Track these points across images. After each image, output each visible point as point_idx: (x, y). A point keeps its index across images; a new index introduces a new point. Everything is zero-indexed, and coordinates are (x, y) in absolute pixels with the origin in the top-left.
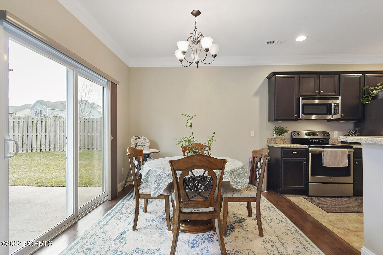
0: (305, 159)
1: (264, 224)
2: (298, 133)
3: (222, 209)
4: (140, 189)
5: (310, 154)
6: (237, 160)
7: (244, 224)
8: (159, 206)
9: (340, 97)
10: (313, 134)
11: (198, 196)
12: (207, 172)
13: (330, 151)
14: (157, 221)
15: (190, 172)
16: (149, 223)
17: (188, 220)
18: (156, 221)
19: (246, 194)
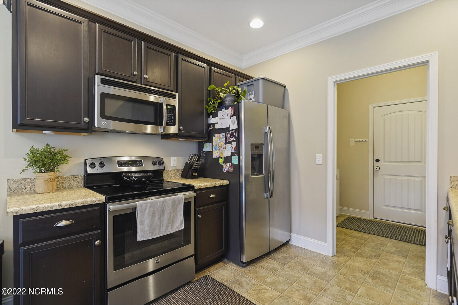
0: (99, 231)
2: (101, 163)
9: (177, 95)
10: (133, 164)
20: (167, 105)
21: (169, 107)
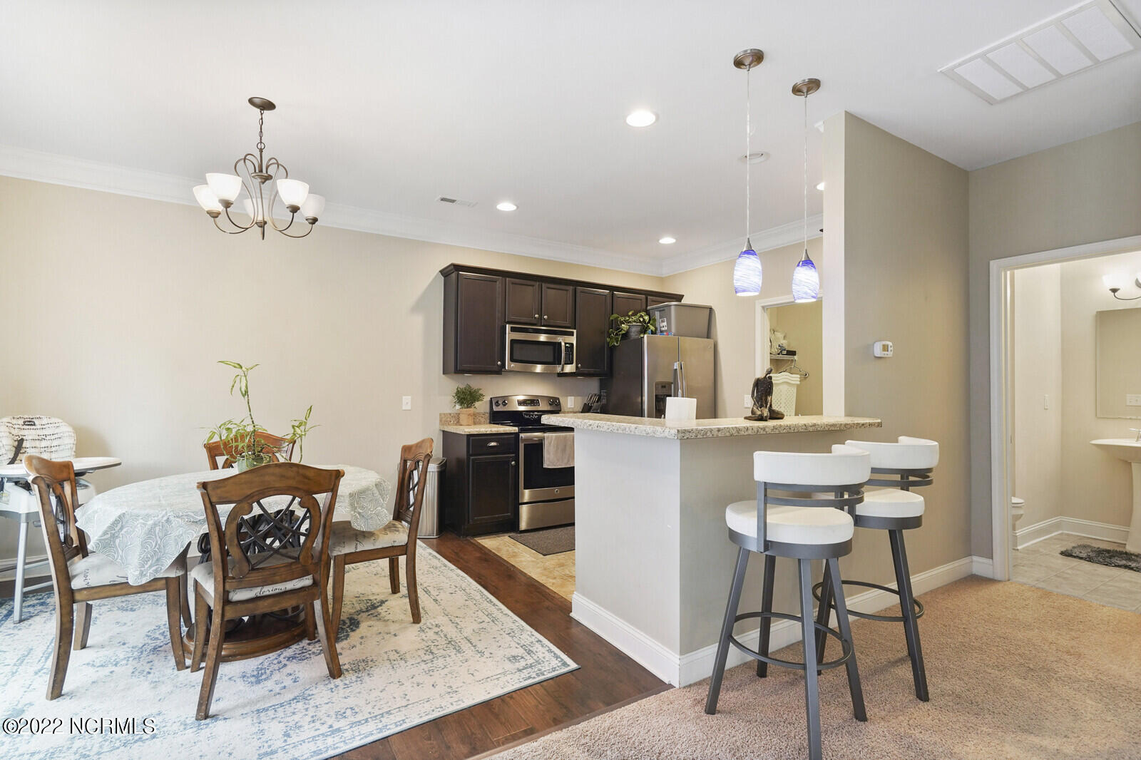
0: (514, 455)
1: (424, 600)
2: (504, 402)
3: (331, 580)
4: (75, 576)
5: (522, 446)
6: (367, 469)
7: (380, 611)
8: (129, 624)
9: (575, 331)
10: (531, 403)
11: (275, 555)
12: (297, 500)
13: (556, 436)
14: (131, 659)
15: (255, 505)
16: (106, 671)
17: (246, 619)
18: (128, 661)
19: (385, 541)
20: (566, 343)
21: (567, 345)
